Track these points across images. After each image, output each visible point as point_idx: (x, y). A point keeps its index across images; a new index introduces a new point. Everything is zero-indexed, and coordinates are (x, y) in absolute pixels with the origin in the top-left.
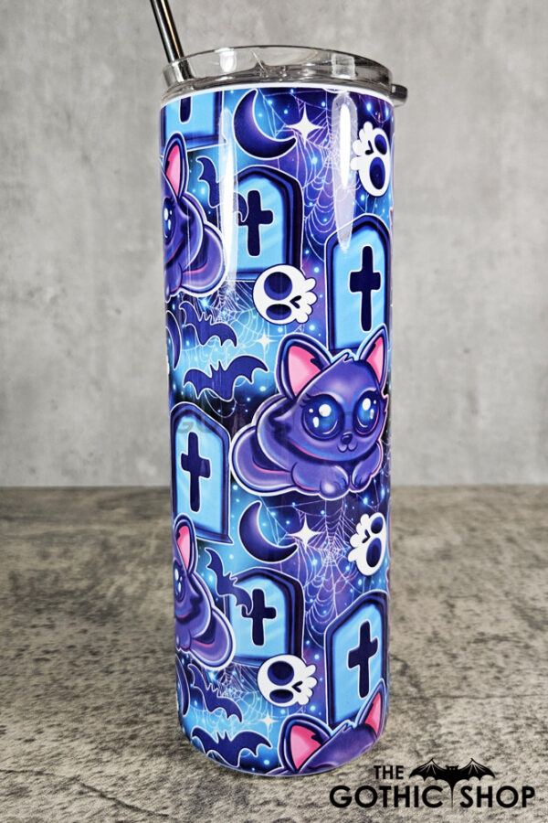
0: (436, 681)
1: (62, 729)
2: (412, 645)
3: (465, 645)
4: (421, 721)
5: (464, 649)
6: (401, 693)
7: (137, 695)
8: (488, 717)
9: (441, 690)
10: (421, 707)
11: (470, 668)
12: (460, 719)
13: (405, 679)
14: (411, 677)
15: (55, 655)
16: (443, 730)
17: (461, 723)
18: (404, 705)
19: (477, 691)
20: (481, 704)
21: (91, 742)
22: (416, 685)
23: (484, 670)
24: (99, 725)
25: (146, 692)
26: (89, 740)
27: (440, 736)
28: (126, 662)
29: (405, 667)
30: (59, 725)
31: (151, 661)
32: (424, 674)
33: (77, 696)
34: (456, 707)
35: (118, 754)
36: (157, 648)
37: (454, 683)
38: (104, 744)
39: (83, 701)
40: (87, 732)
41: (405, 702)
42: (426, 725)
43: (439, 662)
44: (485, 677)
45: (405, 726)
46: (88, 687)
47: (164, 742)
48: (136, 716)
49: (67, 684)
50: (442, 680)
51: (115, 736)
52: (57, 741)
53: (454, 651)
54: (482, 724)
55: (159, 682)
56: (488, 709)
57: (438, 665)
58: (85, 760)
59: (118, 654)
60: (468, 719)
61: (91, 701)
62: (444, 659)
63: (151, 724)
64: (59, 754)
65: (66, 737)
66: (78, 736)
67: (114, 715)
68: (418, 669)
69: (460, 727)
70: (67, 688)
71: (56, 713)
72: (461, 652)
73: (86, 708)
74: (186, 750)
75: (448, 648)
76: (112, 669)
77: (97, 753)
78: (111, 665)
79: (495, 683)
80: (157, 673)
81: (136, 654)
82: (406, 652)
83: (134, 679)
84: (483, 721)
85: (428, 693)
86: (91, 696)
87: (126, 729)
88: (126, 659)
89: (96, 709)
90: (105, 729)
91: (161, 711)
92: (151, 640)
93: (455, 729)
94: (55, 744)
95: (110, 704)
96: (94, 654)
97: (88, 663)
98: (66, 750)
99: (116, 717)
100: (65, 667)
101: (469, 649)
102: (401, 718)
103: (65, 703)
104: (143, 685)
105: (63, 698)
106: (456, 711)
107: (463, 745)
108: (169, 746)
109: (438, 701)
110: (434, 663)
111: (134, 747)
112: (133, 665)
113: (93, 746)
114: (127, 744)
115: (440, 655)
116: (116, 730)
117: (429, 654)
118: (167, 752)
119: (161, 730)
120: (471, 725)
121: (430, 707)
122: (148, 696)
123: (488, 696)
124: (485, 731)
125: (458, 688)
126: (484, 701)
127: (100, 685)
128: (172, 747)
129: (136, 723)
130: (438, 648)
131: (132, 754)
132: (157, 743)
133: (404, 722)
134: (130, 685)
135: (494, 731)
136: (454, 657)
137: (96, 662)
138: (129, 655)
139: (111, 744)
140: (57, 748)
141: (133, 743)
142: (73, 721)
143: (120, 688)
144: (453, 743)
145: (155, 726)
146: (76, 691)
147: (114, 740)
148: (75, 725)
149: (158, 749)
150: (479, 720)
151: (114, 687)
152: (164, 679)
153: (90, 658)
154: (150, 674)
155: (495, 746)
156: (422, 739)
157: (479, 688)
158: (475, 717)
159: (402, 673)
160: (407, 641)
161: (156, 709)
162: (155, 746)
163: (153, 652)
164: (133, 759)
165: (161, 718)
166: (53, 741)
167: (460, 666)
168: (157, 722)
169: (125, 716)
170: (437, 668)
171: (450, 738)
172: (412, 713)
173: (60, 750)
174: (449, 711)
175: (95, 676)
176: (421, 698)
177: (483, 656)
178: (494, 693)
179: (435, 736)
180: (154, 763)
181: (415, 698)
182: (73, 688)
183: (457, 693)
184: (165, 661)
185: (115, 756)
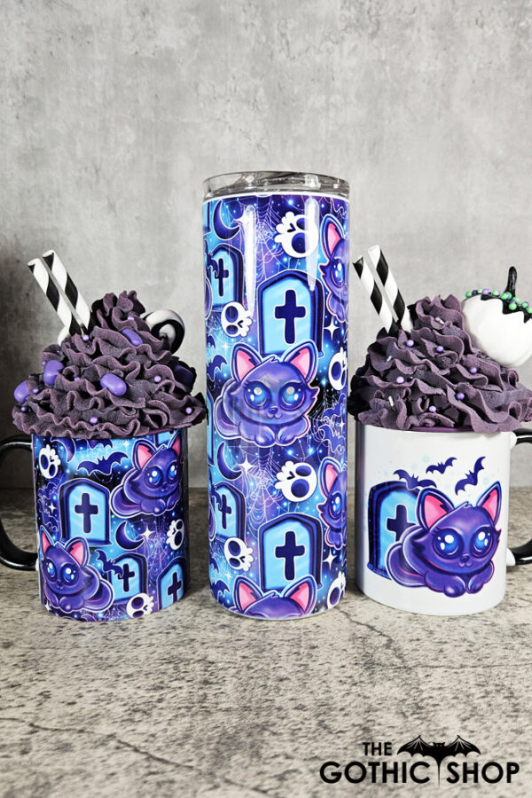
0: (417, 653)
1: (99, 694)
2: (395, 622)
3: (440, 623)
4: (405, 687)
5: (439, 626)
6: (387, 663)
7: (163, 664)
8: (463, 684)
9: (421, 660)
10: (405, 676)
11: (446, 642)
12: (439, 686)
13: (390, 652)
14: (395, 649)
15: (90, 631)
16: (425, 695)
17: (440, 689)
18: (391, 673)
19: (453, 662)
20: (456, 673)
21: (125, 705)
22: (399, 657)
23: (456, 643)
24: (131, 690)
25: (170, 662)
26: (122, 703)
27: (422, 700)
28: (151, 637)
29: (390, 641)
30: (96, 690)
31: (173, 635)
32: (406, 647)
33: (111, 666)
34: (435, 675)
35: (148, 714)
36: (177, 625)
37: (432, 655)
38: (135, 707)
39: (116, 670)
40: (120, 696)
41: (391, 671)
42: (410, 690)
43: (419, 637)
44: (459, 649)
45: (392, 692)
46: (120, 657)
47: (187, 705)
48: (162, 682)
49: (101, 655)
50: (422, 652)
51: (144, 700)
52: (95, 703)
53: (431, 628)
54: (458, 690)
55: (181, 654)
56: (462, 677)
57: (418, 640)
58: (120, 720)
59: (144, 629)
60: (446, 686)
61: (123, 670)
62: (423, 635)
63: (175, 689)
64: (97, 715)
65: (103, 701)
66: (113, 700)
67: (142, 681)
68: (401, 643)
69: (440, 692)
70: (101, 658)
71: (93, 680)
72: (437, 629)
73: (119, 676)
74: (206, 711)
75: (427, 625)
76: (139, 643)
77: (130, 714)
78: (139, 639)
79: (467, 654)
80: (179, 646)
81: (160, 630)
82: (390, 629)
83: (159, 650)
84: (458, 687)
85: (411, 663)
86: (123, 665)
87: (154, 694)
88: (151, 634)
89: (128, 676)
90: (135, 693)
91: (183, 678)
92: (172, 618)
93: (435, 693)
94: (94, 706)
95: (139, 672)
96: (123, 630)
97: (119, 637)
98: (104, 712)
99: (145, 683)
100: (99, 641)
101: (444, 626)
102: (388, 684)
103: (100, 671)
104: (166, 656)
105: (99, 667)
106: (435, 679)
107: (442, 708)
108: (191, 708)
109: (419, 670)
110: (415, 638)
111: (162, 709)
112: (157, 639)
113: (126, 708)
114: (155, 707)
115: (420, 631)
116: (145, 695)
117: (410, 630)
118: (190, 713)
119: (183, 694)
120: (448, 691)
121: (413, 675)
122: (171, 666)
123: (462, 667)
124: (460, 696)
125: (436, 659)
126: (459, 671)
127: (129, 656)
128: (194, 709)
129: (162, 688)
130: (418, 626)
131: (160, 714)
132: (180, 705)
133: (391, 688)
134: (155, 656)
135: (468, 696)
136: (431, 632)
137: (125, 637)
138: (154, 631)
139: (142, 707)
140: (96, 710)
141: (160, 705)
142: (108, 687)
143: (148, 658)
144: (434, 705)
145: (179, 691)
146: (110, 662)
147: (144, 703)
148: (110, 690)
149: (183, 711)
150: (455, 686)
151: (142, 657)
152: (185, 651)
153: (121, 633)
154: (171, 647)
155: (470, 708)
156: (407, 703)
157: (454, 660)
158: (452, 684)
159: (388, 646)
160: (391, 619)
161: (179, 677)
162: (180, 708)
163: (174, 628)
164: (161, 719)
165: (183, 684)
166: (92, 704)
167: (436, 640)
168: (180, 688)
169: (153, 682)
170: (418, 642)
171: (431, 702)
172: (397, 681)
173: (97, 712)
174: (429, 679)
175: (125, 649)
176: (405, 667)
177: (456, 632)
178: (467, 664)
179: (418, 700)
180: (179, 722)
181: (399, 668)
182: (107, 659)
183: (436, 663)
184: (185, 636)
185: (145, 717)
